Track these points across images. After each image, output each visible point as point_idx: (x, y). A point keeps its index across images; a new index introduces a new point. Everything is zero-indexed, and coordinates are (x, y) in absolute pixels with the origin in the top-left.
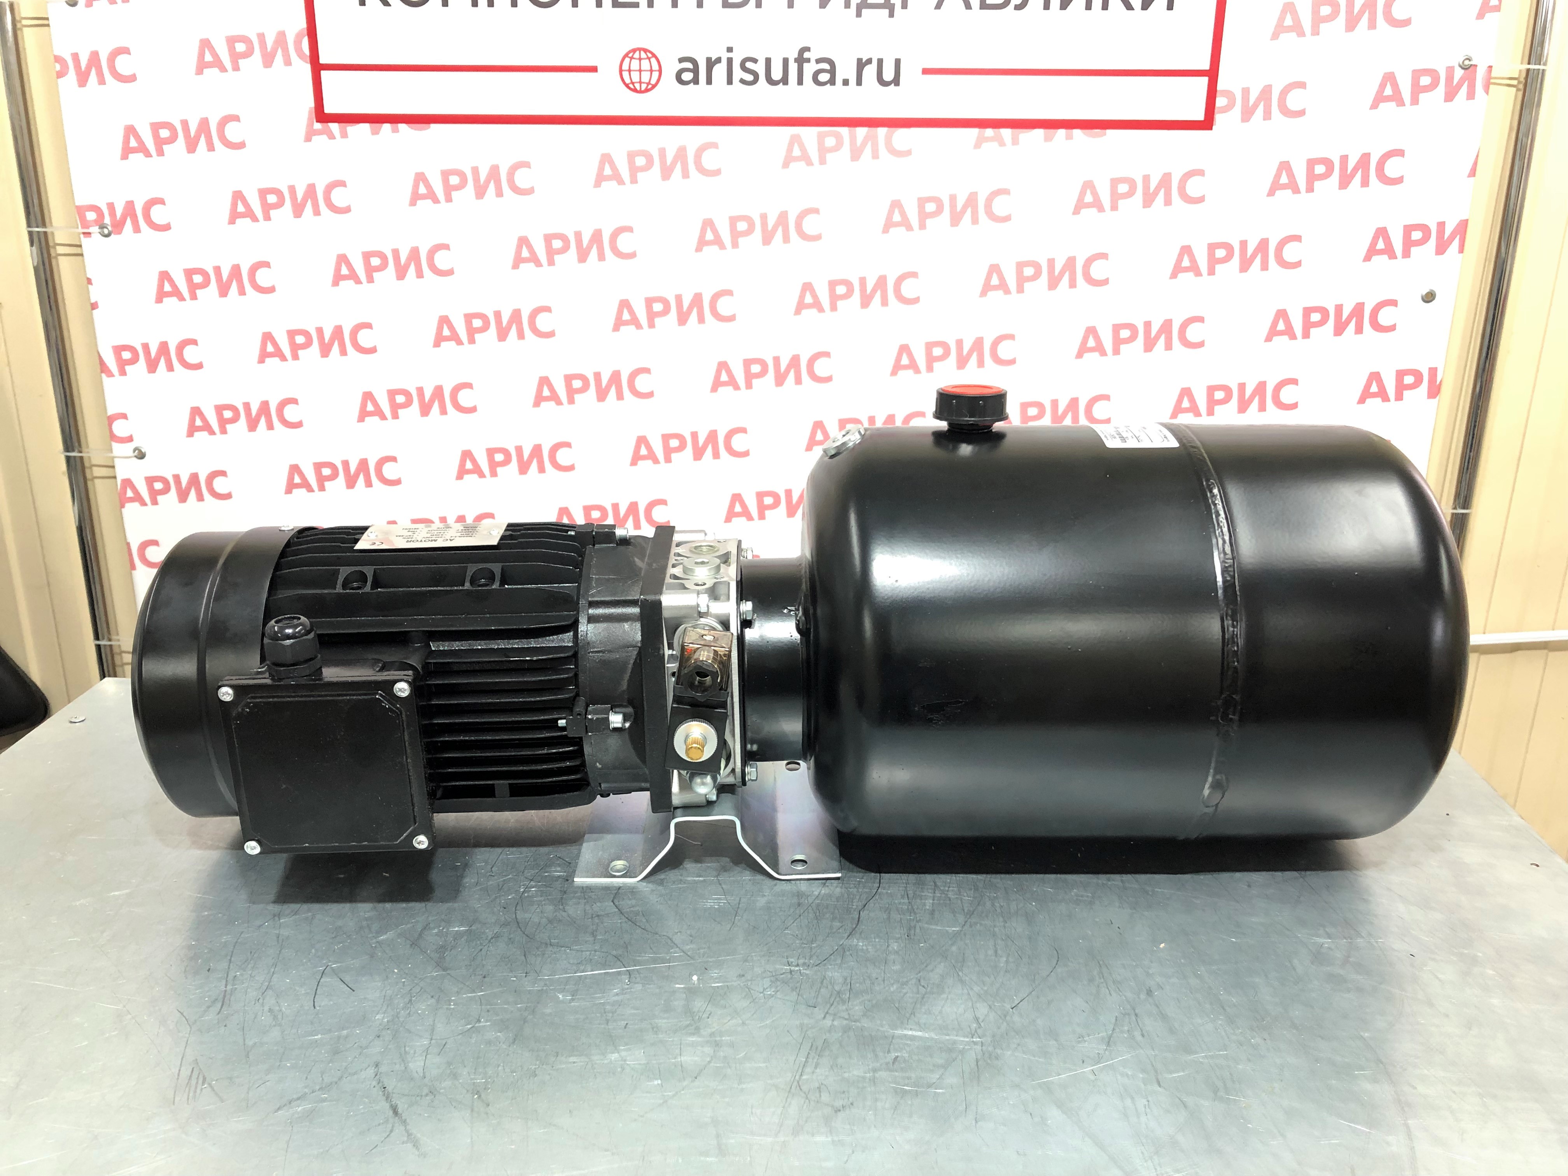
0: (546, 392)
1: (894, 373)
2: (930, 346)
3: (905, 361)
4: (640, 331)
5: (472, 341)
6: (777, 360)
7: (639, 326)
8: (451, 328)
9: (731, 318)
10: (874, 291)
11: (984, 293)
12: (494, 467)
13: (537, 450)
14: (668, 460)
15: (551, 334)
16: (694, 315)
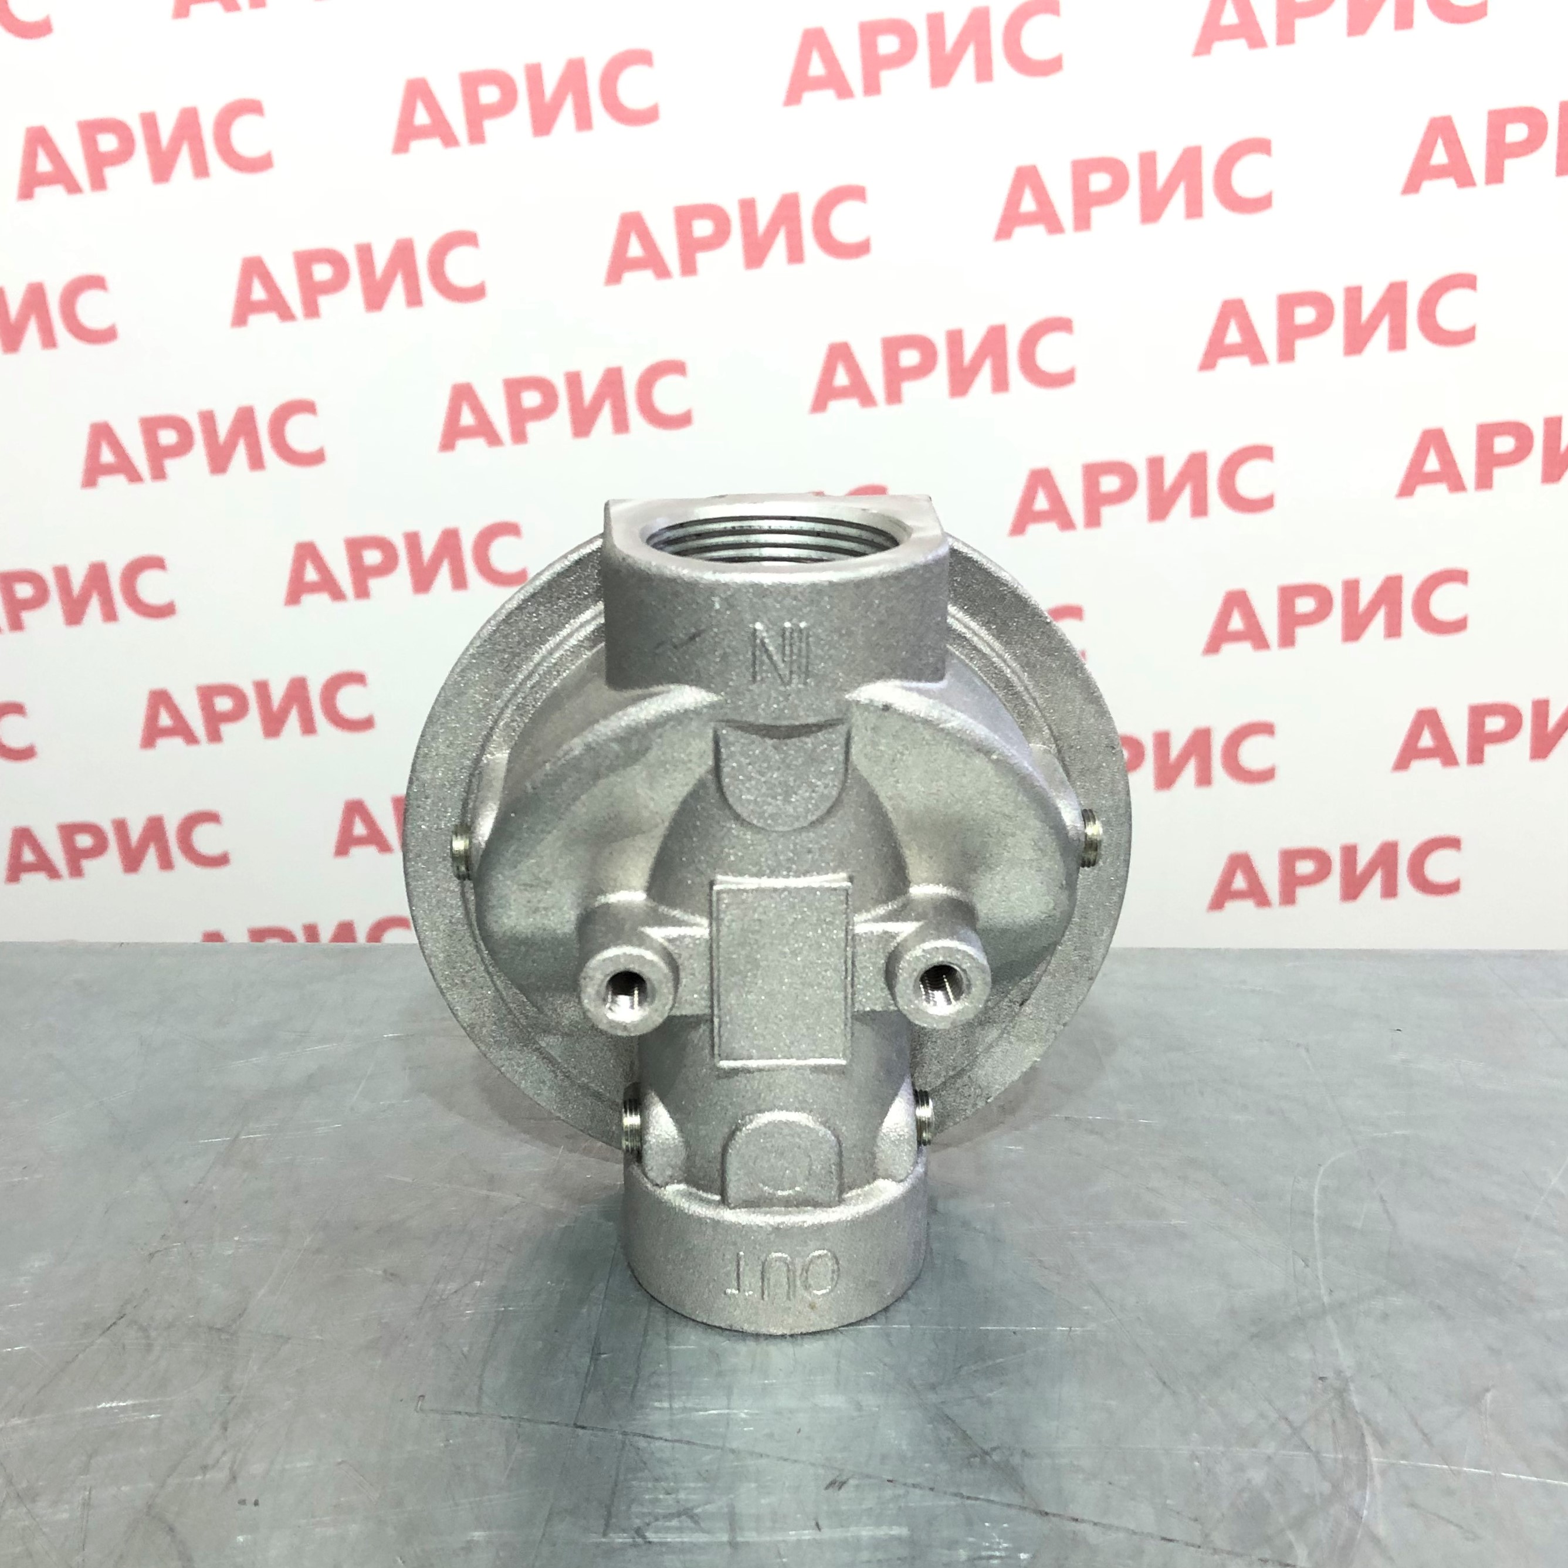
0: (258, 293)
1: (1004, 232)
2: (1082, 170)
3: (1028, 204)
4: (452, 151)
5: (99, 183)
6: (748, 207)
7: (450, 140)
8: (55, 155)
9: (649, 116)
10: (961, 46)
11: (1203, 47)
12: (158, 455)
13: (245, 419)
14: (519, 436)
15: (262, 163)
16: (567, 113)
